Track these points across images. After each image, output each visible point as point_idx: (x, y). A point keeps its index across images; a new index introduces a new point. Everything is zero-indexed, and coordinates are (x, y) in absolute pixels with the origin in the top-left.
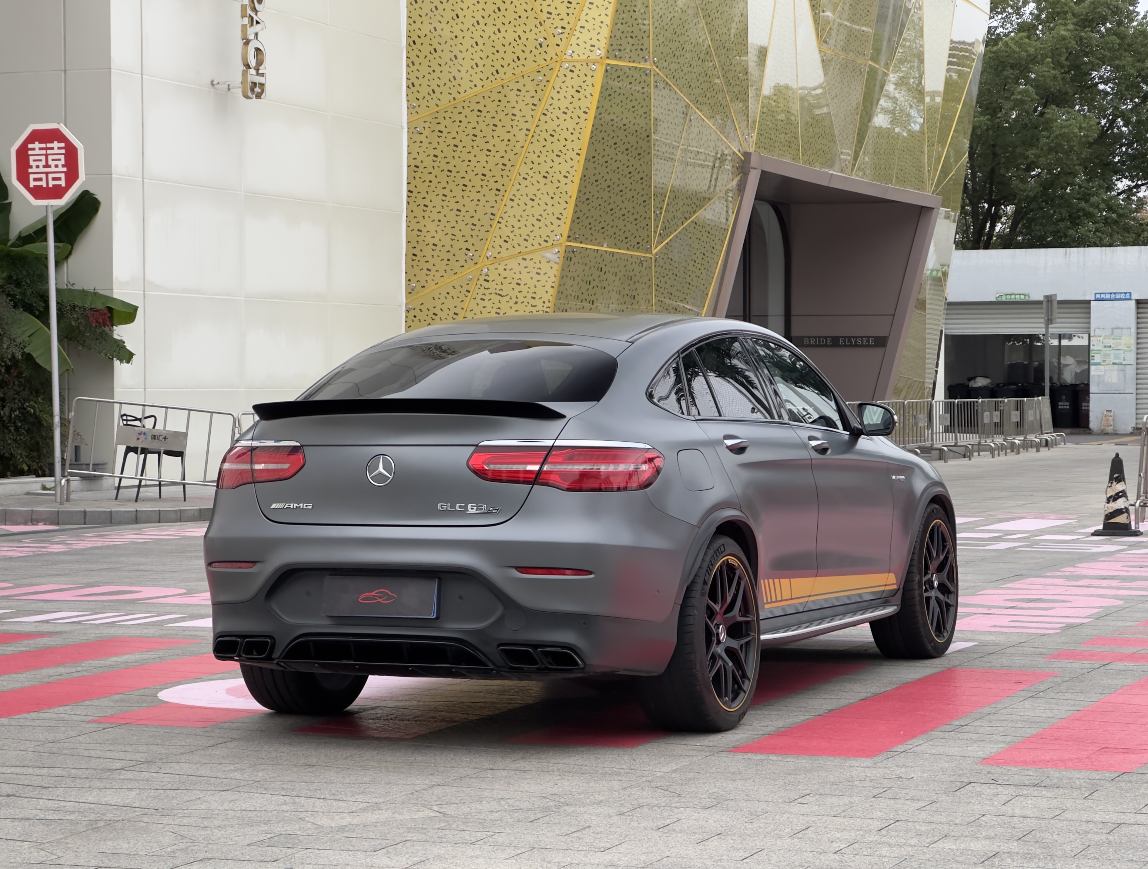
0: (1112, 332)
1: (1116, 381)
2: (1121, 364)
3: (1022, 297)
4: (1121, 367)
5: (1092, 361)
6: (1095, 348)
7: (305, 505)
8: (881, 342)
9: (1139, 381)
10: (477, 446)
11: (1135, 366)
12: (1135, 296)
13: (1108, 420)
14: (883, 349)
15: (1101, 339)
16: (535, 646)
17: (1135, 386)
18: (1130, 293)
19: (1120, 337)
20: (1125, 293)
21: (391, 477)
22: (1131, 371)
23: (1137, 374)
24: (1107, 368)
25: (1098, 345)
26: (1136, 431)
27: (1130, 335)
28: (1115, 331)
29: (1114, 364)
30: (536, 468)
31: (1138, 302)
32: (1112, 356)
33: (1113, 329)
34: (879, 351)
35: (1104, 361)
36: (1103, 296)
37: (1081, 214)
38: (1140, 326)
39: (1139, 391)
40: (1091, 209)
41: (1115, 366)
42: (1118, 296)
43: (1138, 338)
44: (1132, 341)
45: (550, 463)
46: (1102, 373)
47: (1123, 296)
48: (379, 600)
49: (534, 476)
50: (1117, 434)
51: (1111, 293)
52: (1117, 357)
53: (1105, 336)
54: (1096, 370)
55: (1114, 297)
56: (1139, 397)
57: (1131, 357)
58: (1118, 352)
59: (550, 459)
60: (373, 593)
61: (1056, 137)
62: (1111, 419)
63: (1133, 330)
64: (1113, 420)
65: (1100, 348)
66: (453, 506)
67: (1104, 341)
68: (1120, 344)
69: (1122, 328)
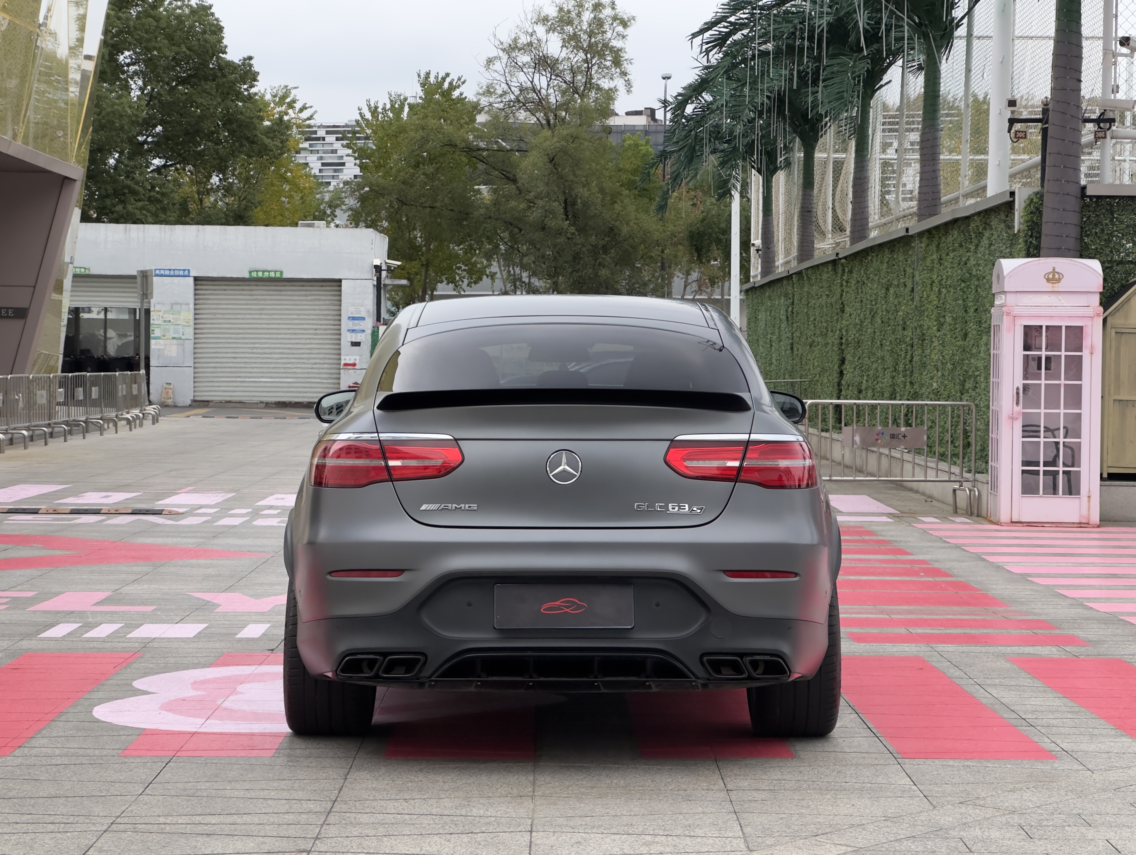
0: (172, 307)
1: (175, 355)
2: (180, 339)
3: (83, 270)
4: (181, 341)
5: (152, 335)
6: (156, 322)
7: (467, 506)
8: (21, 313)
9: (196, 355)
10: (672, 440)
11: (192, 342)
12: (194, 273)
13: (167, 393)
14: (23, 321)
15: (161, 314)
16: (742, 655)
17: (192, 360)
18: (189, 270)
19: (179, 313)
20: (184, 270)
21: (578, 475)
22: (189, 346)
23: (195, 348)
24: (166, 342)
25: (158, 319)
26: (194, 404)
27: (189, 310)
28: (174, 306)
29: (174, 338)
30: (736, 464)
31: (196, 279)
32: (172, 331)
33: (172, 305)
34: (20, 323)
35: (164, 336)
36: (162, 272)
37: (127, 191)
38: (197, 302)
39: (196, 365)
40: (137, 187)
41: (175, 341)
42: (177, 273)
43: (195, 314)
44: (191, 317)
45: (750, 459)
46: (162, 347)
47: (181, 273)
48: (566, 610)
49: (735, 473)
50: (176, 406)
51: (170, 270)
52: (176, 331)
53: (165, 312)
54: (156, 344)
55: (173, 274)
56: (196, 370)
57: (189, 333)
58: (176, 327)
59: (747, 456)
60: (558, 603)
61: (108, 114)
62: (170, 391)
63: (192, 306)
64: (173, 393)
65: (160, 322)
66: (652, 505)
67: (164, 316)
68: (179, 319)
69: (181, 304)
